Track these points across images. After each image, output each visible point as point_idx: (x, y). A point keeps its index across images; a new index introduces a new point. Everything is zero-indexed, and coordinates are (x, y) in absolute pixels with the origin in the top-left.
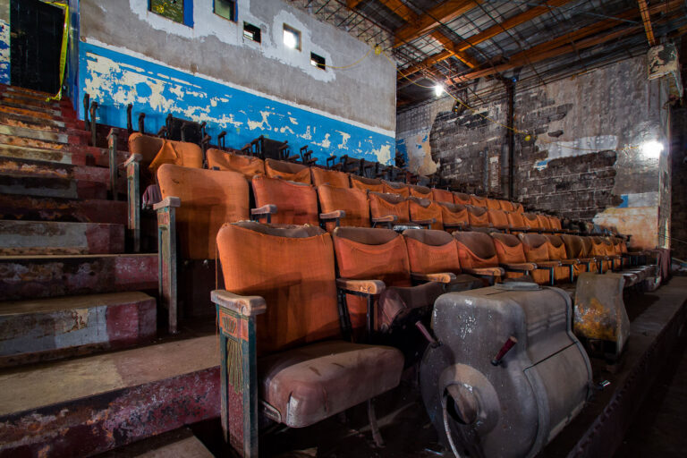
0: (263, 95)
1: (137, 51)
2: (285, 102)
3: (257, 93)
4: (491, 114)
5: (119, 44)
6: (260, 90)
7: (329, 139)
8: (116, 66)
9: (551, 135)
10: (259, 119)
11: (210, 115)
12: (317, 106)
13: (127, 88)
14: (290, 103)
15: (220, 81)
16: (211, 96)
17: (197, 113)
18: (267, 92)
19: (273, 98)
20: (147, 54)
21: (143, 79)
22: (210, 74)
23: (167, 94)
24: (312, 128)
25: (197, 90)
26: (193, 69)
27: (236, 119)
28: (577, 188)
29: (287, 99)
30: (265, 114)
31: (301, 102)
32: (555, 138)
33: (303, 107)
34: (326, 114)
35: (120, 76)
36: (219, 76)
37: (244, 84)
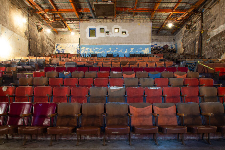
0: (110, 45)
1: (87, 44)
2: (115, 45)
3: (108, 45)
4: (197, 26)
5: (85, 44)
6: (109, 44)
7: (127, 50)
8: (85, 48)
9: (212, 28)
10: (109, 50)
11: (99, 52)
12: (123, 44)
13: (86, 51)
14: (116, 45)
15: (101, 45)
16: (99, 48)
17: (97, 52)
18: (111, 44)
19: (112, 45)
20: (89, 44)
21: (89, 48)
22: (99, 44)
23: (92, 50)
24: (122, 49)
25: (97, 48)
26: (96, 44)
27: (104, 51)
28: (217, 46)
29: (116, 44)
30: (110, 49)
31: (119, 44)
32: (212, 29)
33: (120, 45)
34: (126, 45)
35: (85, 49)
36: (101, 44)
37: (106, 44)
